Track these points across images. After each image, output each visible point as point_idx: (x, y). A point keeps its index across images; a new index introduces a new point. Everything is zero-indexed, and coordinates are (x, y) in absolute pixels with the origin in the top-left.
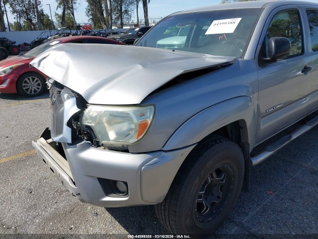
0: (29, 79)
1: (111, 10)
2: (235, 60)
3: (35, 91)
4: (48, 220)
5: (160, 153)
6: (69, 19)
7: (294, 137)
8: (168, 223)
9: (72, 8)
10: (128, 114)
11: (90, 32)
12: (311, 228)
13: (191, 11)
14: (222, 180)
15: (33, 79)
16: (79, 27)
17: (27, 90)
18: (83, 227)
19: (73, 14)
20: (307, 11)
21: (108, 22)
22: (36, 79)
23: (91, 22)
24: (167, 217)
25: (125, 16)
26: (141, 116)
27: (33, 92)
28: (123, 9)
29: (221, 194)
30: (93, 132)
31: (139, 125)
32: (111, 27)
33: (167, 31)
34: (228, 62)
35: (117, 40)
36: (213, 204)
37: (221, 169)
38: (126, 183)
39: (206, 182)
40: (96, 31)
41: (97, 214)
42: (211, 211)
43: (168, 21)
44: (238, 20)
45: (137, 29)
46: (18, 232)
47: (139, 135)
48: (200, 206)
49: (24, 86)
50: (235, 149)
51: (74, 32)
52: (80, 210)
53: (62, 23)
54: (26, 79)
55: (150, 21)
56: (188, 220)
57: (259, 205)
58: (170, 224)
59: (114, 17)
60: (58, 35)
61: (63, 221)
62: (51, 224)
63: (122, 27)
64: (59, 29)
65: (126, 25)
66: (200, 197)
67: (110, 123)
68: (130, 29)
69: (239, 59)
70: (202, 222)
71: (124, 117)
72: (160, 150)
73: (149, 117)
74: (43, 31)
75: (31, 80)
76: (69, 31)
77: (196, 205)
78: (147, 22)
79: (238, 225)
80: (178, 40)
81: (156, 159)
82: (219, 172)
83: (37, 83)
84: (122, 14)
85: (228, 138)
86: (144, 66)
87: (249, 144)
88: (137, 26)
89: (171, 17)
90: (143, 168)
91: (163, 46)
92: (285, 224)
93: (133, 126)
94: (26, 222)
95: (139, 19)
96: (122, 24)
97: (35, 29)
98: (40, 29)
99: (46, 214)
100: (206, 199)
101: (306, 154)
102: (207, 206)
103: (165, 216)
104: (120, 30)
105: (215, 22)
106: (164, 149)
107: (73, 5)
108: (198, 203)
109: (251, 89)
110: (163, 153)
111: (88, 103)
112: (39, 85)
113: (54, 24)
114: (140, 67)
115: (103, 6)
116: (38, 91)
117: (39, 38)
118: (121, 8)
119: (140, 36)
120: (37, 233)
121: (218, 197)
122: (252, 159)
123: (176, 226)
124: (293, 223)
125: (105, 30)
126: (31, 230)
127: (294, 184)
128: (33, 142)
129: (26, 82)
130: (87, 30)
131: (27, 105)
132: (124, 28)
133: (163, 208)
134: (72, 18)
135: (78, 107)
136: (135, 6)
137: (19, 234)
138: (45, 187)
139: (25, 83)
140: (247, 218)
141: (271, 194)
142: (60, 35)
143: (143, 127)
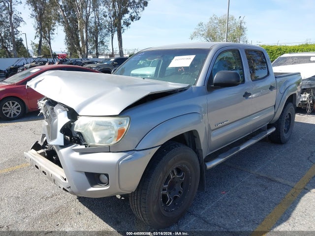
0: (9, 103)
1: (87, 40)
2: (189, 86)
3: (14, 114)
4: (37, 219)
5: (133, 152)
6: (45, 47)
7: (242, 148)
8: (139, 210)
9: (49, 37)
10: (110, 123)
11: (66, 60)
12: (251, 216)
13: (159, 48)
14: (182, 178)
15: (13, 104)
16: (55, 56)
17: (7, 113)
18: (68, 224)
19: (50, 43)
20: (245, 51)
21: (84, 52)
22: (16, 103)
23: (66, 51)
24: (139, 205)
25: (101, 47)
26: (120, 124)
27: (12, 115)
28: (99, 41)
29: (181, 190)
30: (82, 136)
31: (119, 131)
32: (87, 57)
33: (140, 61)
34: (184, 88)
35: (94, 68)
36: (175, 198)
37: (180, 168)
38: (107, 175)
39: (169, 178)
40: (72, 59)
41: (80, 213)
42: (174, 204)
43: (140, 56)
44: (193, 57)
45: (112, 60)
46: (10, 229)
47: (118, 138)
48: (165, 198)
49: (4, 110)
50: (190, 152)
51: (51, 60)
52: (64, 211)
53: (38, 51)
54: (7, 103)
55: (124, 53)
56: (155, 207)
57: (214, 202)
58: (141, 211)
59: (90, 47)
60: (34, 63)
61: (50, 220)
62: (40, 222)
63: (97, 57)
64: (35, 57)
65: (102, 55)
66: (164, 190)
67: (95, 130)
68: (106, 59)
69: (192, 86)
70: (167, 211)
71: (108, 125)
72: (134, 150)
73: (126, 125)
74: (19, 59)
75: (11, 104)
76: (45, 59)
77: (161, 195)
78: (121, 52)
79: (196, 216)
80: (150, 71)
81: (130, 156)
82: (179, 171)
83: (17, 107)
84: (97, 45)
85: (186, 145)
86: (121, 88)
87: (201, 150)
88: (112, 56)
89: (142, 52)
90: (121, 162)
91: (137, 75)
92: (232, 214)
93: (114, 132)
94: (17, 222)
95: (114, 49)
96: (97, 54)
97: (10, 56)
98: (16, 57)
99: (34, 215)
100: (170, 193)
101: (254, 164)
102: (170, 199)
103: (137, 204)
104: (96, 59)
105: (176, 58)
106: (137, 149)
107: (50, 35)
108: (162, 195)
109: (203, 109)
110: (136, 152)
111: (79, 115)
112: (18, 109)
113: (29, 52)
114: (118, 89)
115: (80, 37)
116: (18, 114)
117: (15, 65)
118: (97, 39)
119: (115, 66)
120: (28, 230)
121: (180, 192)
122: (206, 164)
123: (146, 211)
124: (239, 213)
125: (81, 60)
126: (22, 228)
127: (242, 186)
128: (25, 152)
129: (6, 106)
130: (63, 59)
131: (6, 127)
132: (99, 57)
133: (135, 198)
134: (48, 47)
135: (69, 118)
136: (111, 37)
137: (11, 231)
138: (32, 195)
139: (4, 107)
140: (204, 211)
141: (224, 194)
142: (37, 63)
143: (121, 132)
